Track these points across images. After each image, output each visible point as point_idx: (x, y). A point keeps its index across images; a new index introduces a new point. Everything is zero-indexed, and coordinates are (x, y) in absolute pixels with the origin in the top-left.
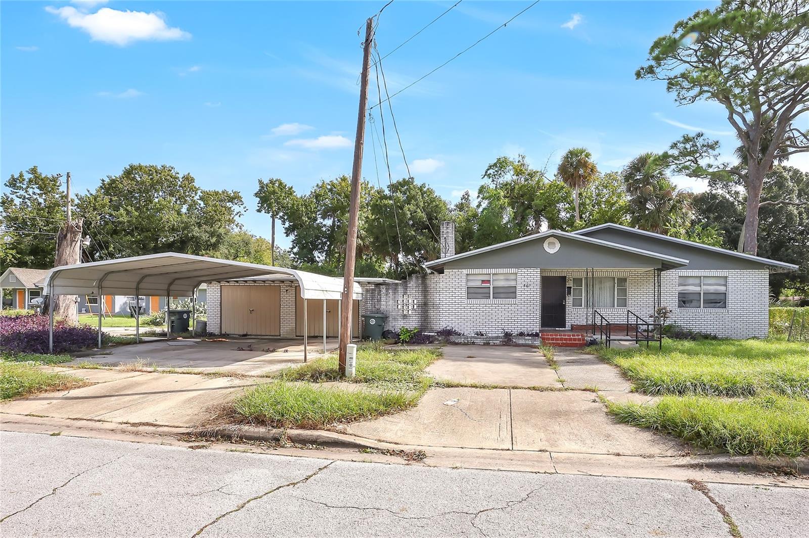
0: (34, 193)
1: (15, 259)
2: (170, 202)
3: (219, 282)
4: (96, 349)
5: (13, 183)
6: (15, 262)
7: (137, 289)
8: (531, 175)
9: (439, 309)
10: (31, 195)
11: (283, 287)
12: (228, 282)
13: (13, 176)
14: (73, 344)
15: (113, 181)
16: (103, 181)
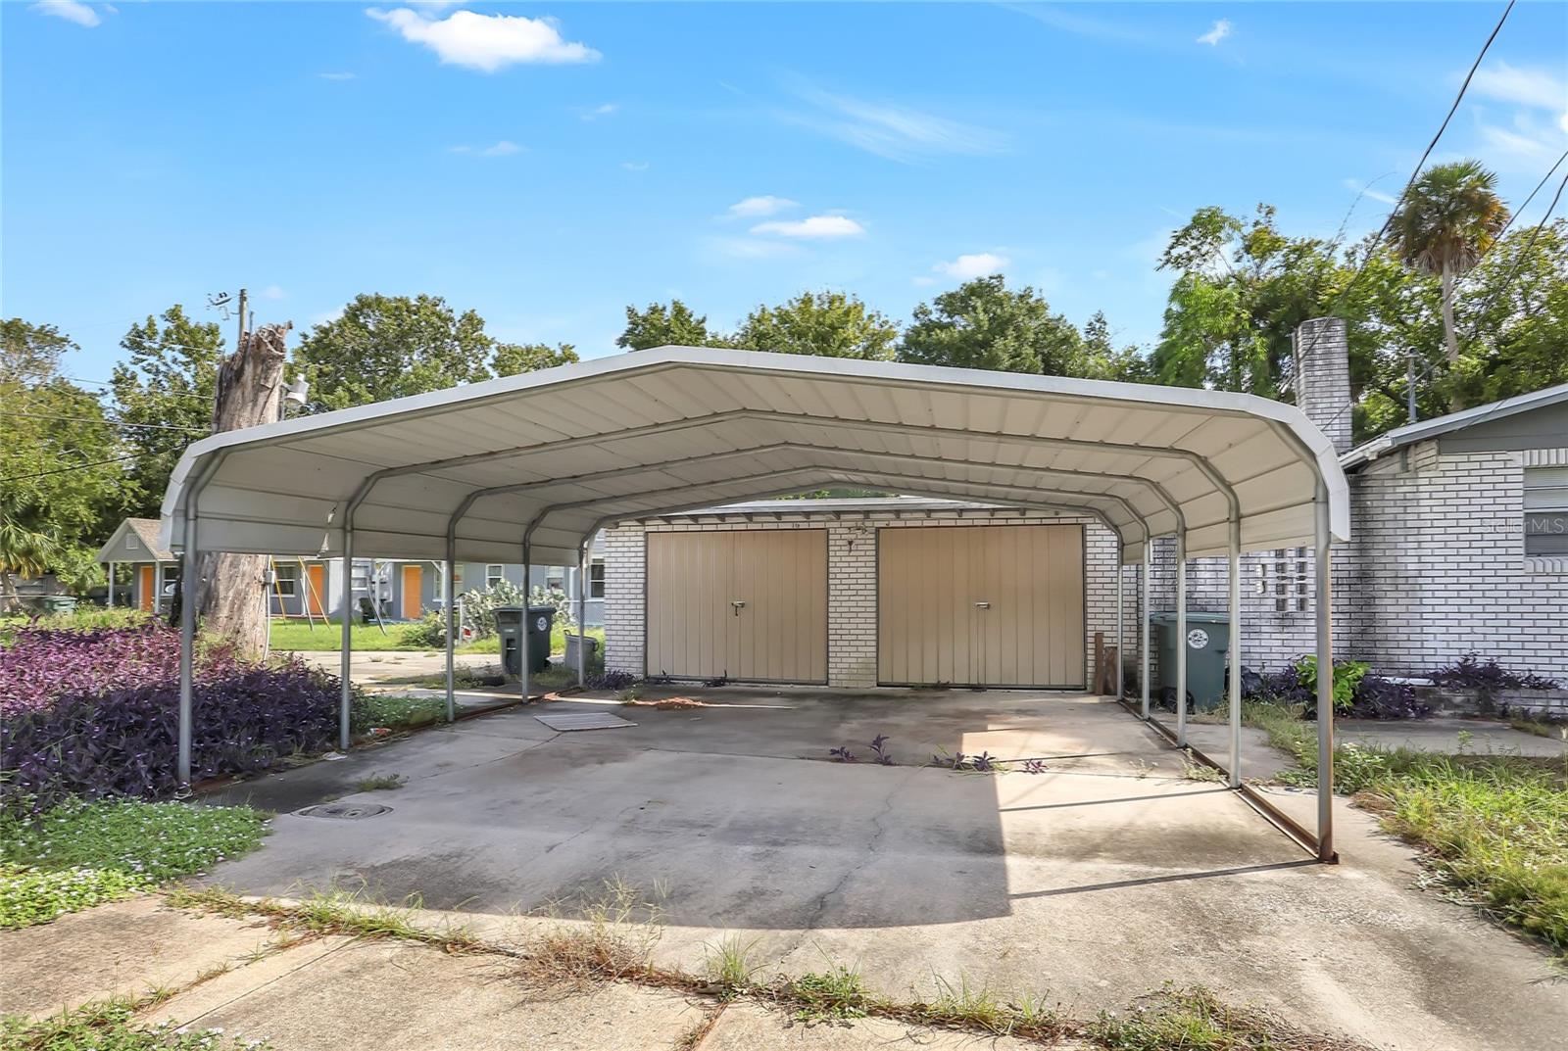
0: (175, 361)
1: (139, 500)
2: (436, 369)
3: (642, 522)
4: (333, 757)
5: (136, 341)
6: (139, 505)
7: (450, 537)
8: (1301, 251)
9: (1420, 594)
10: (170, 363)
11: (839, 531)
12: (668, 520)
13: (135, 325)
14: (261, 738)
15: (326, 332)
16: (305, 336)
